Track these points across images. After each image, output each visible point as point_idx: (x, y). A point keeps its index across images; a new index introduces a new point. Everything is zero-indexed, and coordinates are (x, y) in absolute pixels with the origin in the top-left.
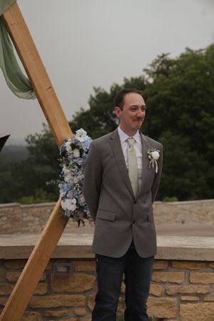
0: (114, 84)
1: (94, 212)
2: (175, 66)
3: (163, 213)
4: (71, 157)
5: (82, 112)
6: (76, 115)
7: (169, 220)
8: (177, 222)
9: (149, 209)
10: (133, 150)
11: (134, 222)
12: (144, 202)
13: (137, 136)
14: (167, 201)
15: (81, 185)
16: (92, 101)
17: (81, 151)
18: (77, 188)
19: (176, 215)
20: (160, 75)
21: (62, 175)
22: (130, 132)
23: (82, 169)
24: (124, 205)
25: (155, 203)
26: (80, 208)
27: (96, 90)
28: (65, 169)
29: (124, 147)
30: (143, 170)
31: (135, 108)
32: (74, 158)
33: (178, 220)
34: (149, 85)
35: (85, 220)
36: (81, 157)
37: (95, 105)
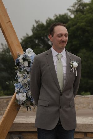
0: (49, 18)
3: (80, 103)
4: (22, 66)
5: (27, 36)
6: (23, 39)
7: (84, 107)
8: (89, 108)
10: (61, 62)
11: (61, 107)
12: (68, 95)
13: (64, 53)
14: (83, 95)
15: (29, 84)
16: (34, 29)
17: (29, 63)
18: (26, 86)
19: (89, 104)
20: (78, 13)
21: (17, 78)
22: (59, 50)
23: (29, 74)
26: (28, 99)
27: (37, 22)
28: (19, 74)
29: (55, 59)
32: (25, 67)
33: (90, 107)
34: (71, 19)
35: (31, 107)
36: (29, 66)
37: (36, 31)
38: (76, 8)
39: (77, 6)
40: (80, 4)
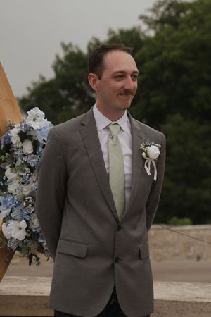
1: (54, 243)
2: (189, 12)
3: (167, 244)
4: (18, 153)
7: (177, 255)
8: (189, 258)
9: (143, 240)
10: (117, 144)
11: (117, 260)
12: (134, 228)
13: (124, 121)
14: (175, 224)
15: (33, 198)
17: (36, 144)
18: (27, 205)
19: (187, 246)
20: (166, 26)
21: (4, 182)
22: (113, 114)
23: (36, 172)
24: (102, 231)
25: (153, 227)
26: (32, 235)
27: (65, 47)
28: (9, 173)
29: (103, 138)
30: (132, 175)
31: (121, 75)
32: (24, 155)
33: (191, 254)
36: (34, 153)
38: (160, 14)
39: (162, 9)
40: (171, 5)
